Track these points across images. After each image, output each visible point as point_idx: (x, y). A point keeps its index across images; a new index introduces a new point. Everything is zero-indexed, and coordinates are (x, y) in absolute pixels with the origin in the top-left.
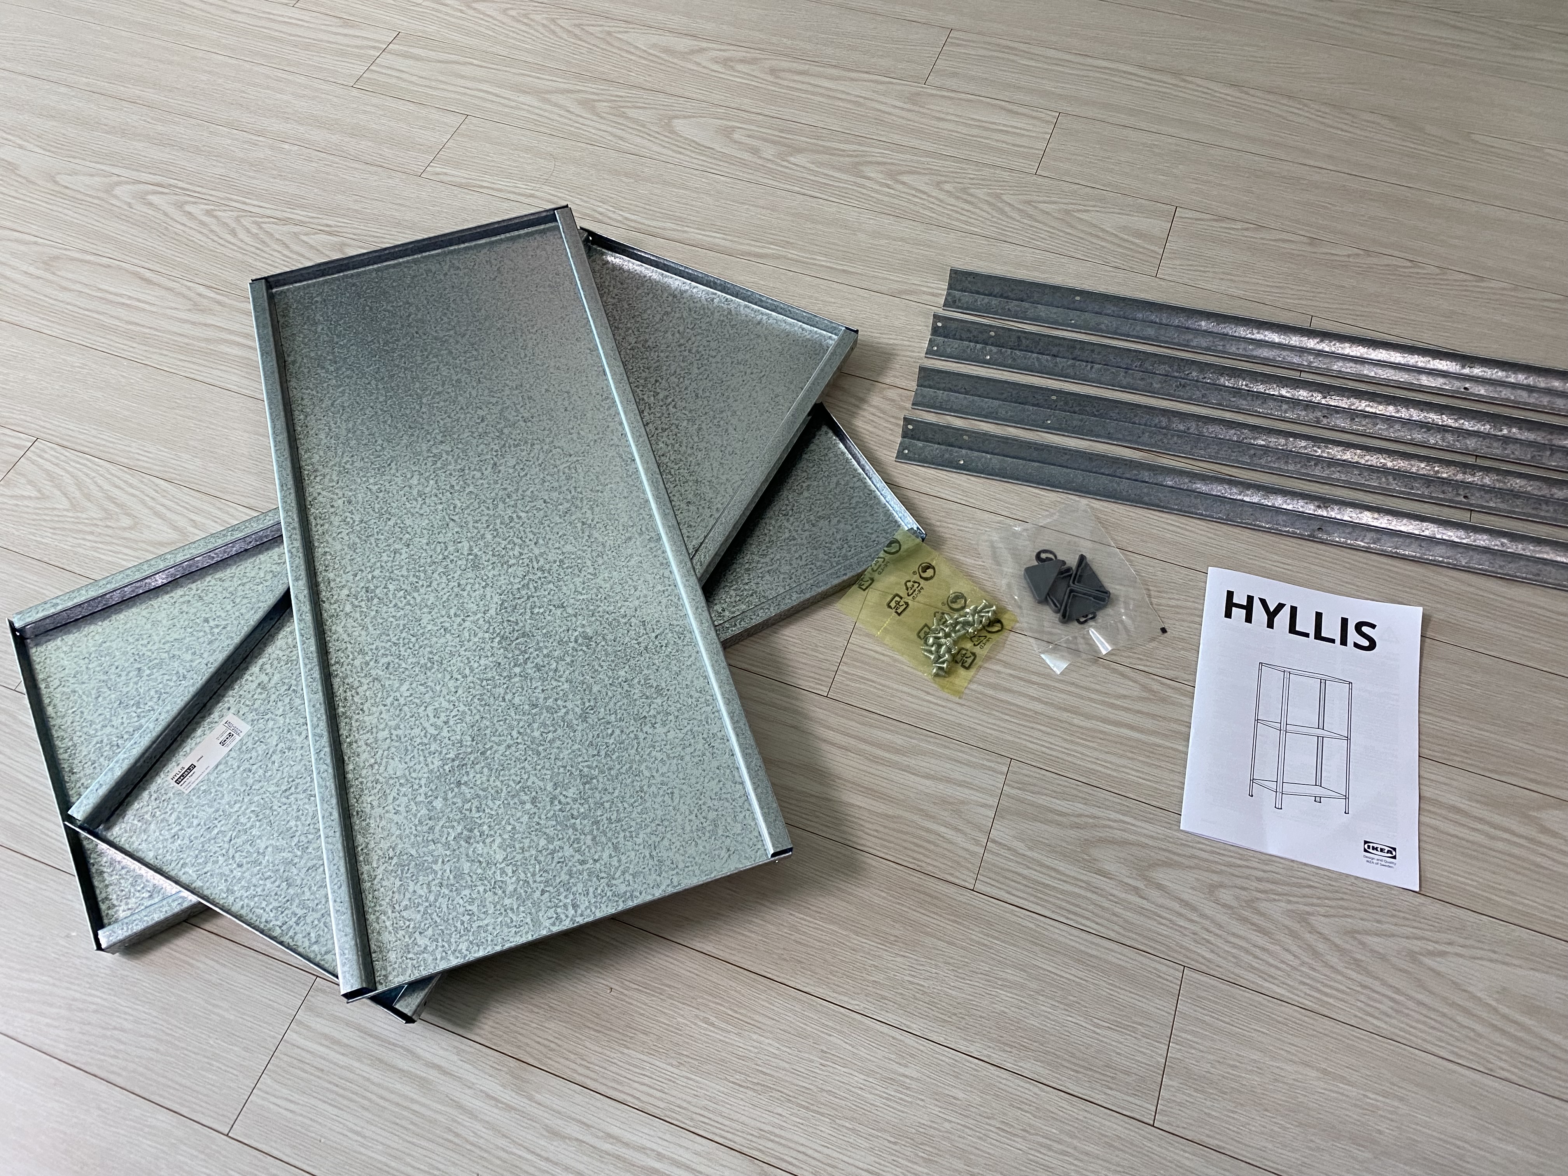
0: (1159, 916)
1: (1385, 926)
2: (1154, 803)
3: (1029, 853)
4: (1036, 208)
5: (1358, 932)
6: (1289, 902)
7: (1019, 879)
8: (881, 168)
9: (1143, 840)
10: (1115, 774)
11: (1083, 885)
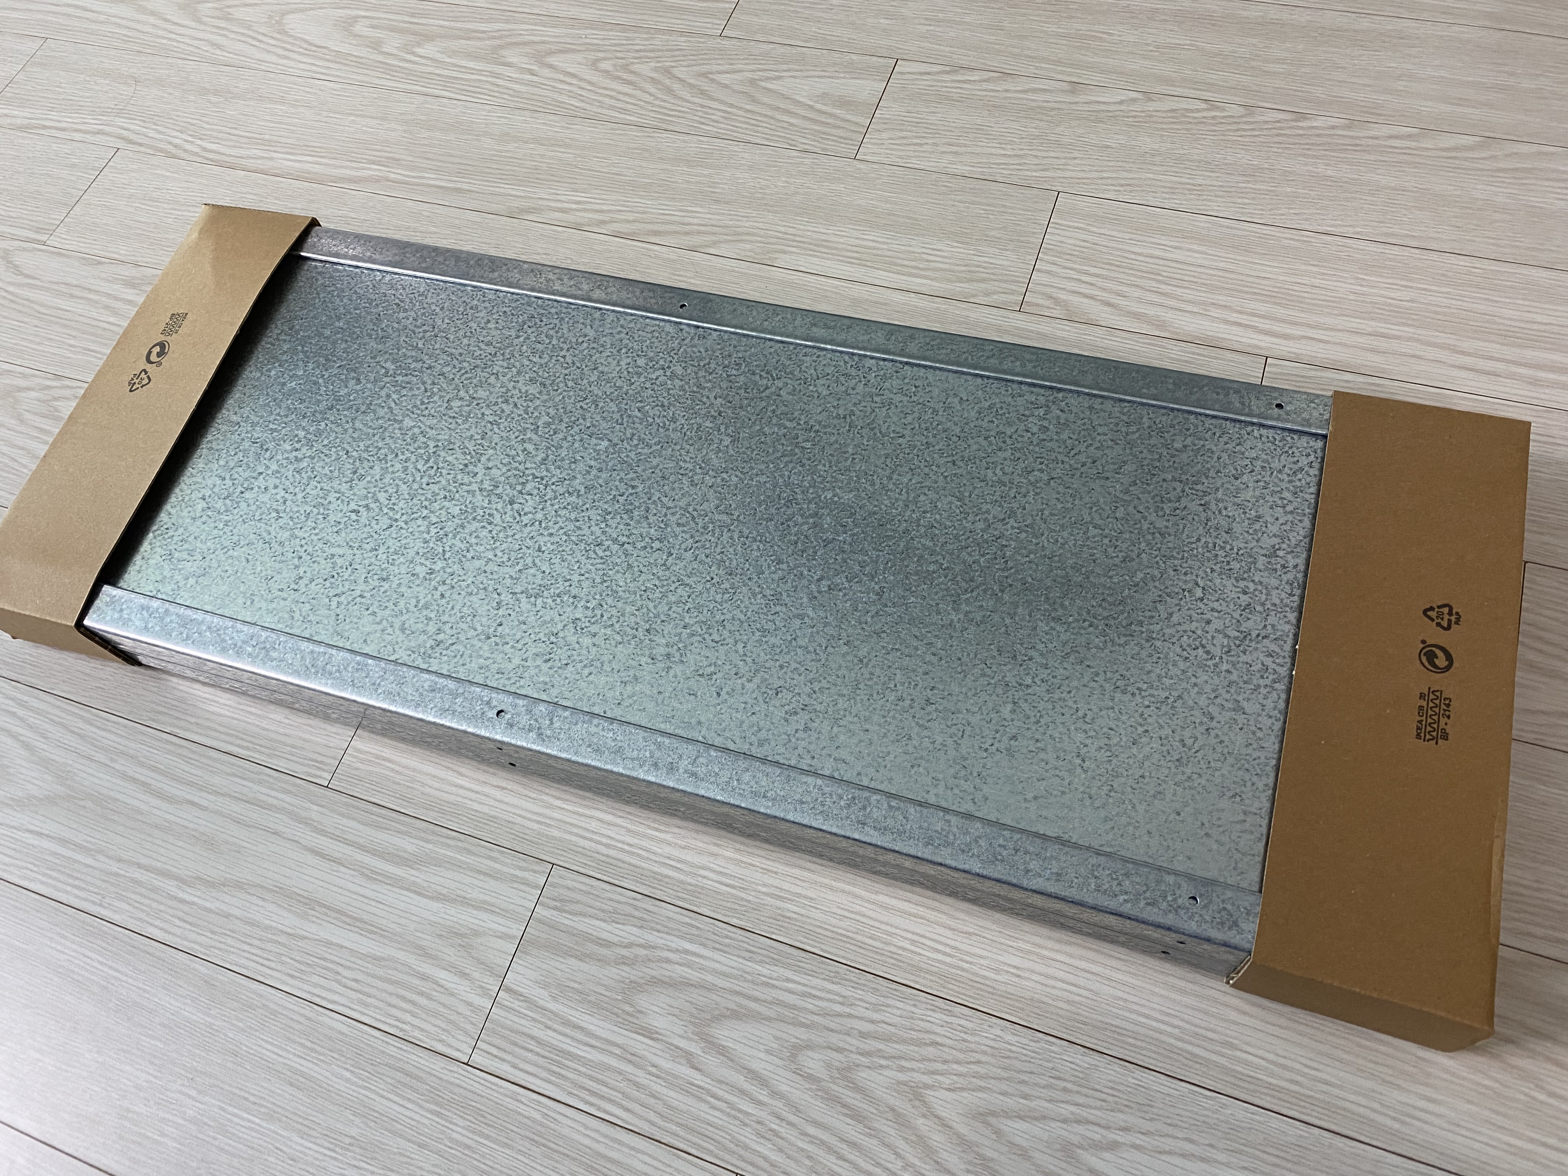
0: (714, 1096)
1: (1033, 1104)
2: (734, 921)
3: (552, 1006)
4: (712, 80)
5: (993, 1114)
6: (902, 1069)
7: (533, 1045)
8: (527, 49)
9: (709, 978)
10: (689, 880)
11: (618, 1051)
